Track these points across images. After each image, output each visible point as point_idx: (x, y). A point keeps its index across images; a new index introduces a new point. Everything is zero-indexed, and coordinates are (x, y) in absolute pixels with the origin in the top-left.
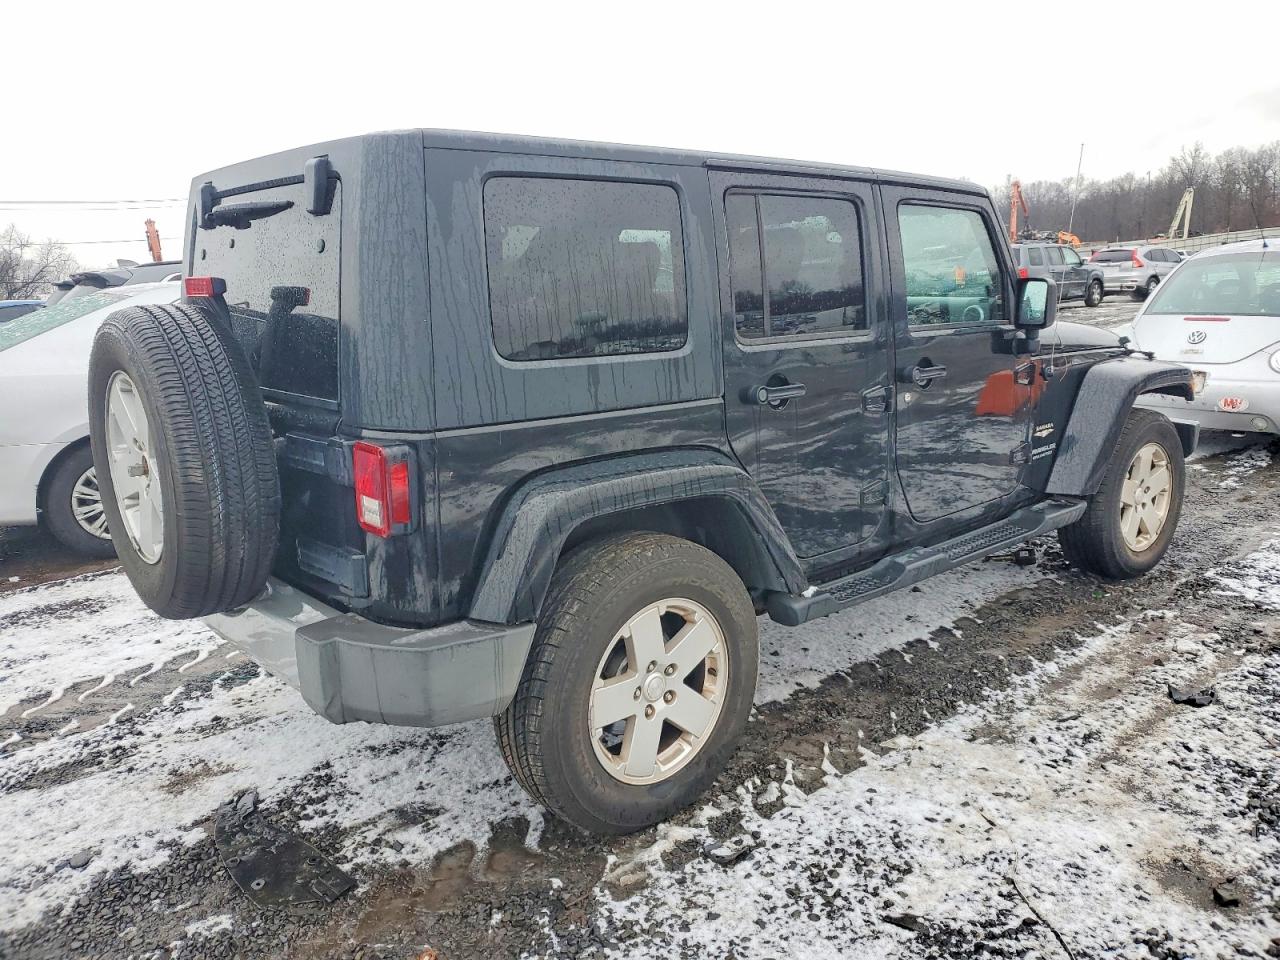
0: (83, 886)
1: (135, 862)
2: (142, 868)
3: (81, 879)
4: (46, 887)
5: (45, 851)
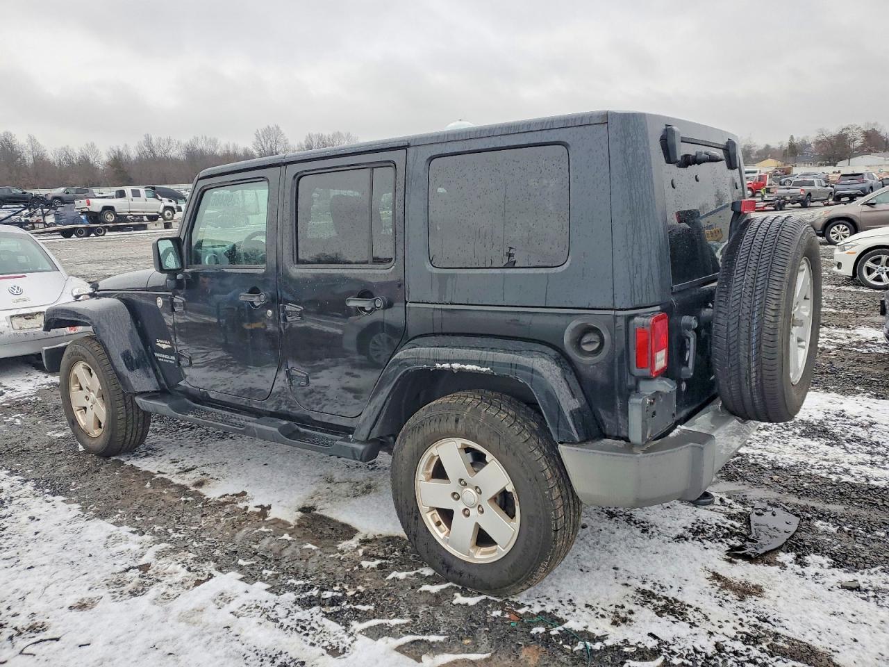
0: (862, 574)
1: (826, 565)
2: (826, 560)
3: (861, 578)
4: (882, 586)
5: (866, 611)
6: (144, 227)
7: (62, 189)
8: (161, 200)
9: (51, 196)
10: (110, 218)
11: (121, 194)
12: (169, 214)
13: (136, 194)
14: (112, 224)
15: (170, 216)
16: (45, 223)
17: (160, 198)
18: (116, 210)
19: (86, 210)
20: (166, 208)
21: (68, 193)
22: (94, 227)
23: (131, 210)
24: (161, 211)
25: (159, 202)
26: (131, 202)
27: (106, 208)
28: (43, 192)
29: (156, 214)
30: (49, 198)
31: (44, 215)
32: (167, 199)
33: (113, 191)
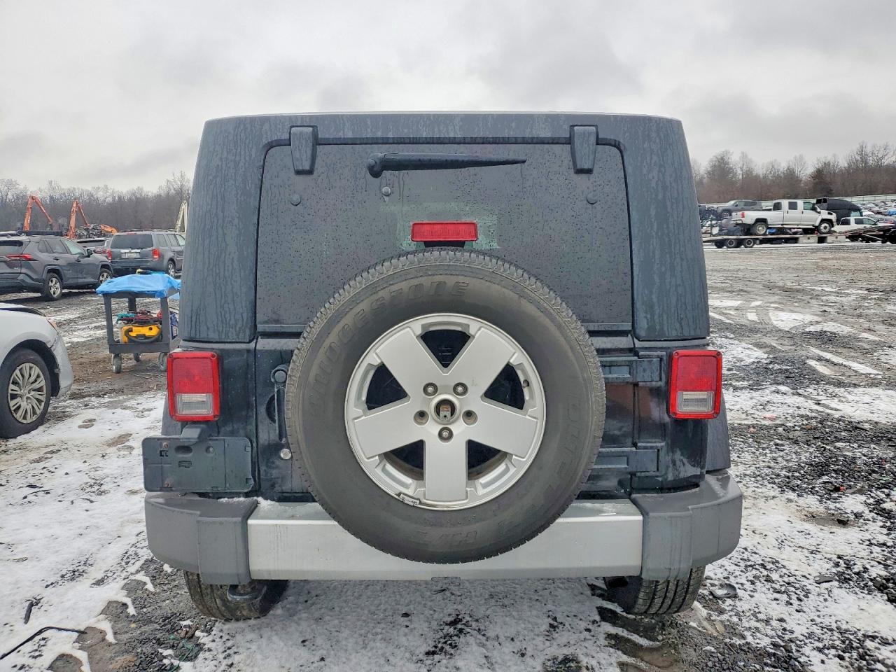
6: (795, 240)
7: (732, 202)
8: (819, 213)
9: (721, 209)
10: (761, 230)
11: (777, 207)
12: (825, 228)
13: (793, 206)
14: (762, 237)
15: (827, 230)
16: (711, 233)
17: (819, 210)
18: (769, 222)
19: (740, 222)
20: (823, 221)
21: (736, 206)
22: (744, 239)
23: (784, 223)
24: (817, 225)
25: (817, 215)
26: (786, 214)
27: (759, 221)
28: (715, 206)
29: (811, 227)
30: (719, 211)
31: (712, 226)
32: (827, 212)
33: (770, 204)
